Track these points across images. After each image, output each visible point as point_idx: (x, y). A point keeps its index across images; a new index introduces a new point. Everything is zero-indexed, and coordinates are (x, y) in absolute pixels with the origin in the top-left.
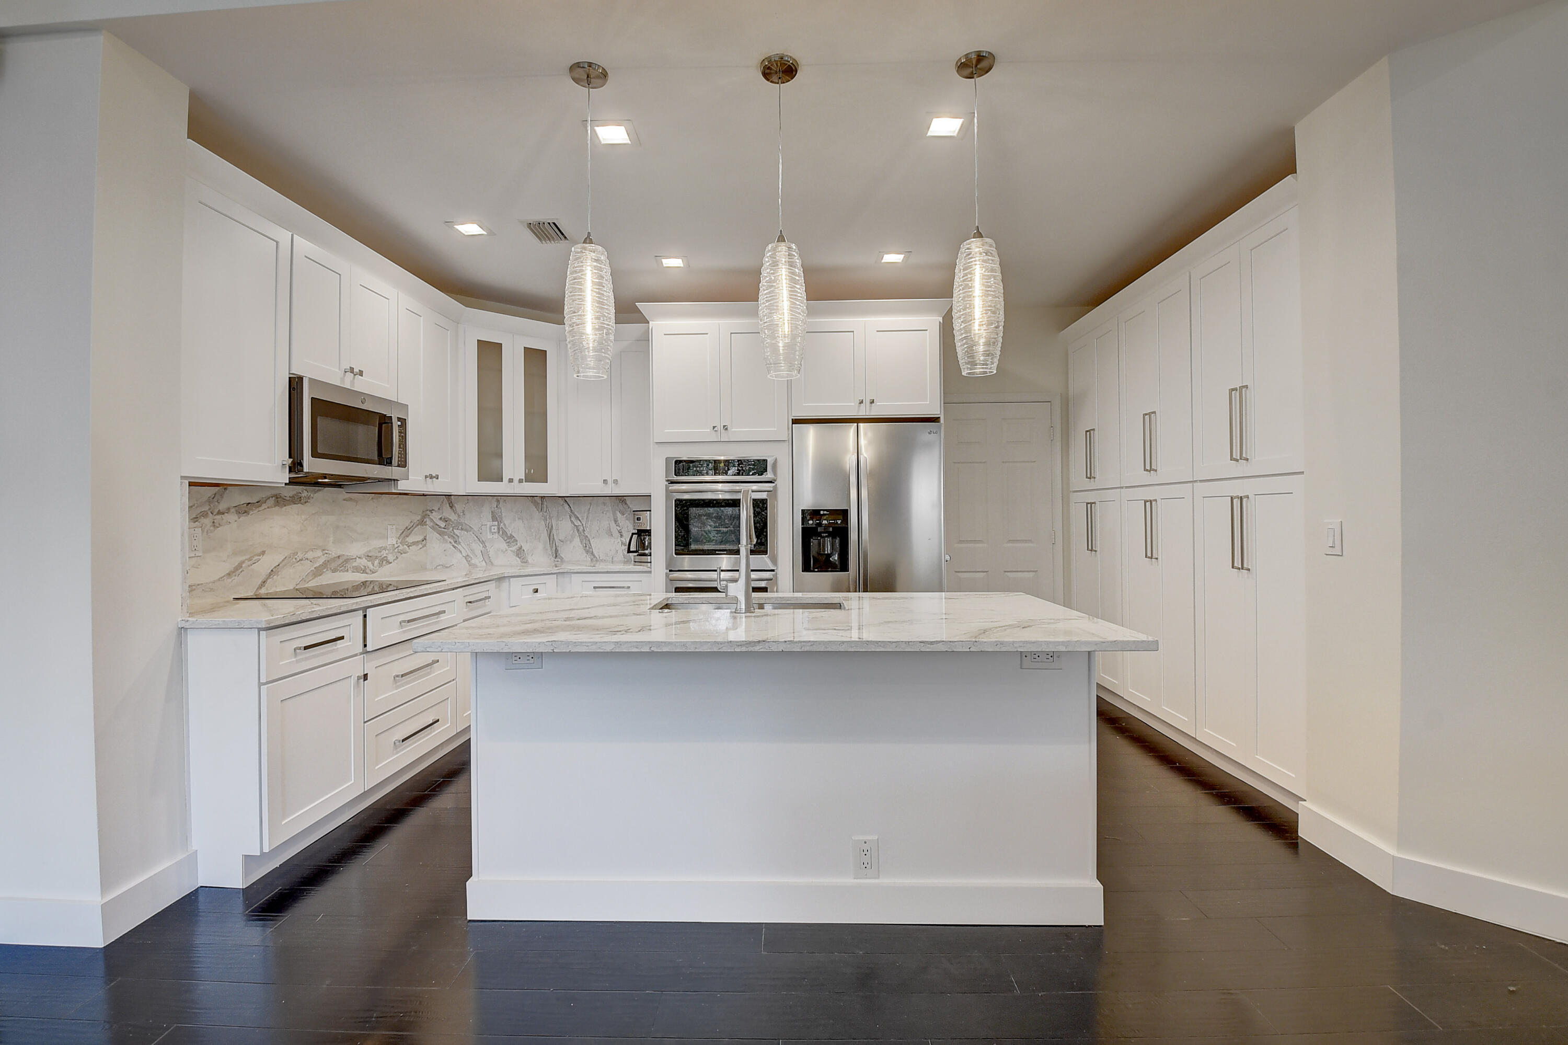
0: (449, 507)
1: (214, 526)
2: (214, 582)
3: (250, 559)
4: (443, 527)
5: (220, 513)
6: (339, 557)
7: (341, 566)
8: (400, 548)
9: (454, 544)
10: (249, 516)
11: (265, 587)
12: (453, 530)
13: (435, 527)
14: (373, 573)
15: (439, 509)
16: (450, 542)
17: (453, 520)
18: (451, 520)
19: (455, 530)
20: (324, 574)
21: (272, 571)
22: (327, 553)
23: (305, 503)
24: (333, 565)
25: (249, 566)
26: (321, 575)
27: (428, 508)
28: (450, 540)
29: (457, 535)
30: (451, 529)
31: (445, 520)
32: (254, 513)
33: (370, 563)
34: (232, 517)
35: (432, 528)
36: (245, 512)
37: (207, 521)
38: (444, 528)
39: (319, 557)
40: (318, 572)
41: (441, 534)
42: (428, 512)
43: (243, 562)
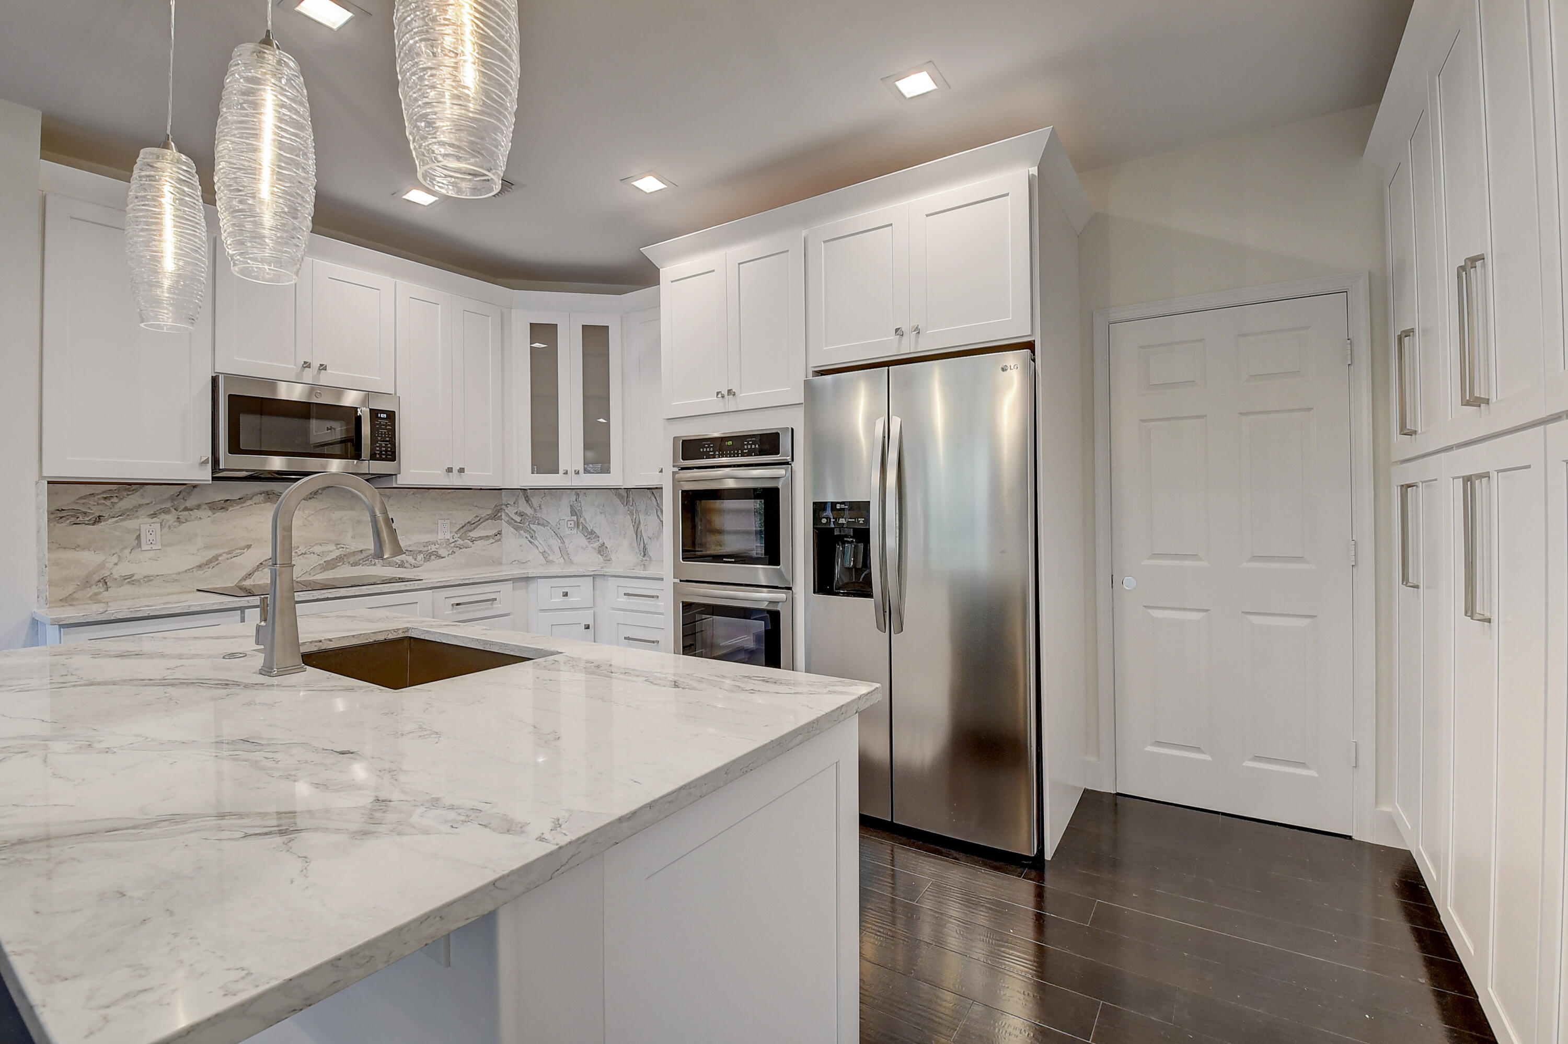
0: (525, 501)
1: (179, 521)
2: (179, 573)
3: (229, 553)
4: (519, 521)
5: (186, 509)
6: (361, 551)
7: (364, 560)
8: (458, 543)
9: (530, 539)
10: (228, 511)
11: (252, 579)
12: (529, 525)
13: (511, 522)
14: (414, 567)
15: (514, 503)
16: (526, 537)
17: (529, 514)
18: (527, 514)
19: (531, 525)
20: (338, 568)
21: (261, 564)
22: (343, 548)
23: (310, 498)
24: (352, 560)
25: (228, 559)
26: (334, 568)
27: (504, 502)
28: (526, 535)
29: (533, 530)
30: (527, 524)
31: (521, 514)
32: (234, 511)
33: (411, 557)
34: (205, 513)
35: (508, 522)
36: (222, 508)
37: (170, 518)
38: (519, 523)
39: (331, 552)
40: (330, 565)
41: (517, 528)
42: (504, 507)
43: (220, 555)
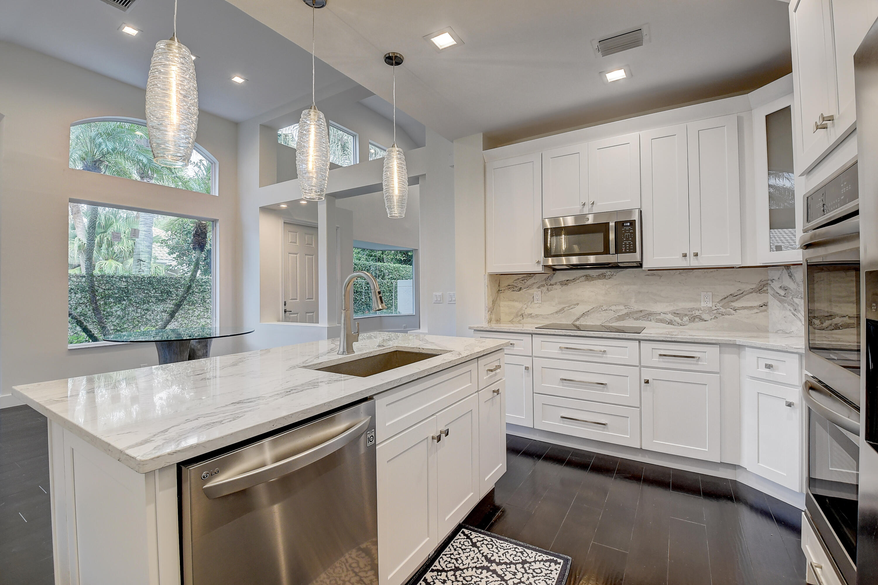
0: (788, 277)
1: (548, 291)
2: (548, 315)
3: (569, 307)
4: (783, 295)
5: (551, 285)
6: (641, 311)
7: (643, 317)
8: (721, 310)
9: (793, 311)
10: (568, 286)
11: (579, 321)
12: (792, 298)
13: (776, 295)
14: (681, 325)
15: (779, 278)
16: (790, 310)
17: (792, 289)
18: (790, 289)
19: (794, 299)
20: (626, 320)
21: (584, 314)
22: (629, 308)
23: (609, 278)
24: (635, 316)
25: (568, 310)
26: (623, 320)
27: (770, 278)
28: (789, 307)
29: (796, 304)
30: (791, 297)
31: (785, 289)
32: (571, 285)
33: (678, 318)
34: (558, 287)
35: (773, 295)
36: (566, 284)
37: (544, 289)
38: (783, 296)
39: (622, 310)
40: (621, 318)
41: (781, 301)
42: (769, 282)
43: (565, 308)
